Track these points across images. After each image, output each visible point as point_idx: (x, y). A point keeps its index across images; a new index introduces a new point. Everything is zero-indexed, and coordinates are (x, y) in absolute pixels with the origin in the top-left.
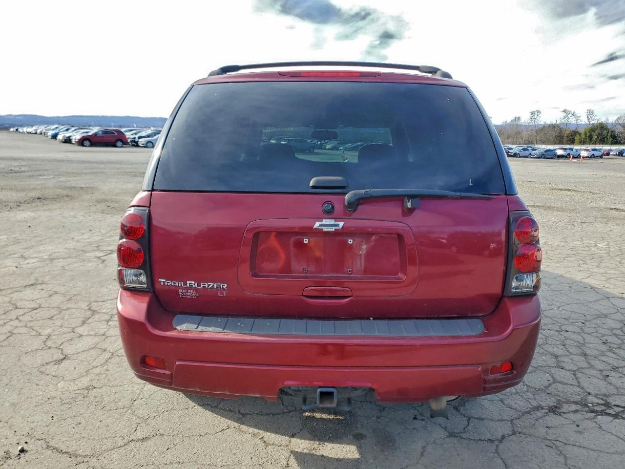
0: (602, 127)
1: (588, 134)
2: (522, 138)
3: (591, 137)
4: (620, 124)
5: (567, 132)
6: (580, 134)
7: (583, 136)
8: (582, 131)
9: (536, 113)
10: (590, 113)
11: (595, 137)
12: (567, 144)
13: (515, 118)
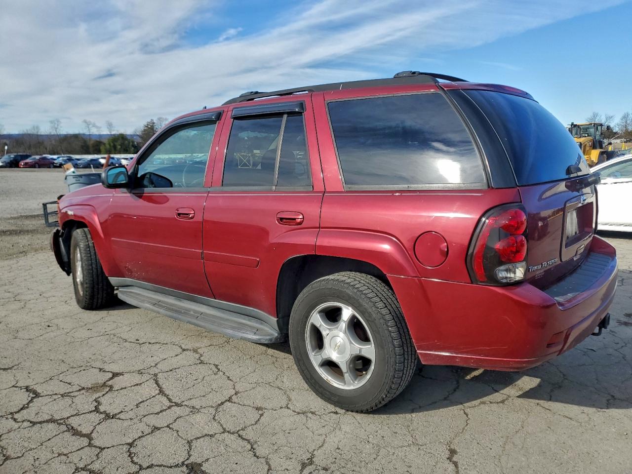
0: (122, 137)
1: (112, 144)
2: (46, 149)
3: (115, 147)
4: (138, 135)
5: (92, 142)
6: (104, 144)
7: (108, 146)
8: (105, 141)
9: (56, 122)
10: (110, 125)
11: (119, 147)
12: (94, 153)
13: (34, 127)
